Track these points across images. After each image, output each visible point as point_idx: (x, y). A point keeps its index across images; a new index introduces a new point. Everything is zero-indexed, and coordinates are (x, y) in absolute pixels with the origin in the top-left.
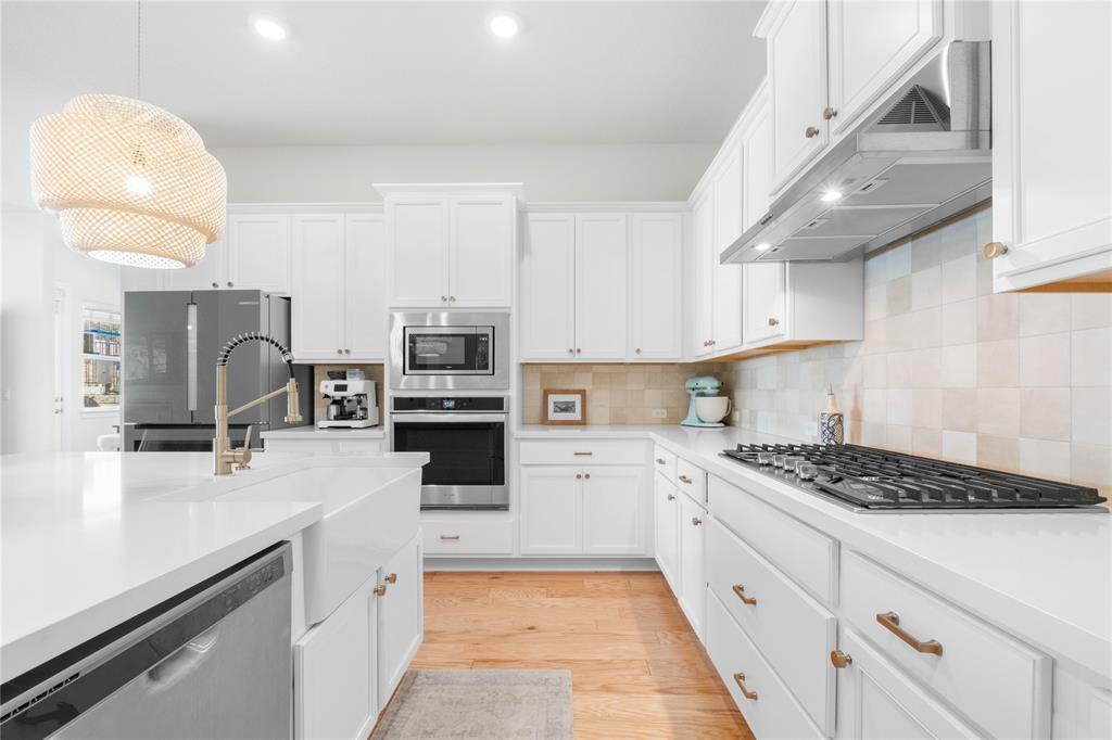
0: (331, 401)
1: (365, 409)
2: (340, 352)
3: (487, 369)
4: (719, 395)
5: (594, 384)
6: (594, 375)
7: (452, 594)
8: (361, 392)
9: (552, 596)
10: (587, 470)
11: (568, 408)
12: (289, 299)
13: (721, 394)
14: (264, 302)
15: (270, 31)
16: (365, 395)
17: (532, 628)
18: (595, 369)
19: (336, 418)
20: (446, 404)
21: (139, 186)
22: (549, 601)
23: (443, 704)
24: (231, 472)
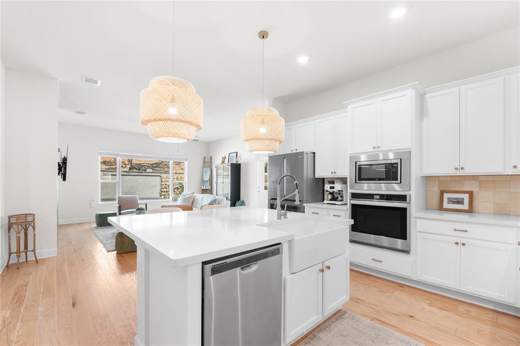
0: (329, 193)
1: (342, 197)
2: (332, 173)
3: (397, 180)
5: (480, 187)
6: (480, 182)
7: (375, 287)
8: (340, 189)
9: (432, 306)
10: (463, 241)
11: (460, 202)
12: (314, 153)
14: (305, 155)
15: (303, 60)
16: (342, 191)
17: (412, 317)
18: (481, 178)
19: (331, 200)
20: (375, 197)
21: (263, 130)
22: (429, 308)
23: (353, 328)
24: (281, 219)
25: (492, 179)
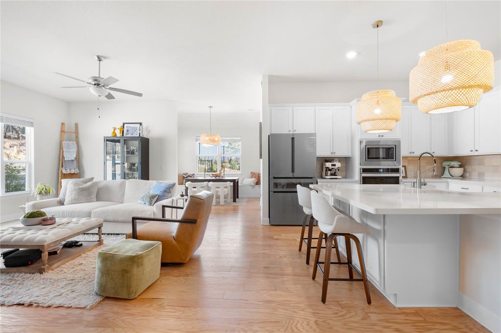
0: (328, 169)
2: (332, 153)
3: (394, 159)
4: (459, 167)
6: (408, 160)
13: (461, 166)
18: (409, 158)
20: (379, 170)
25: (413, 158)
